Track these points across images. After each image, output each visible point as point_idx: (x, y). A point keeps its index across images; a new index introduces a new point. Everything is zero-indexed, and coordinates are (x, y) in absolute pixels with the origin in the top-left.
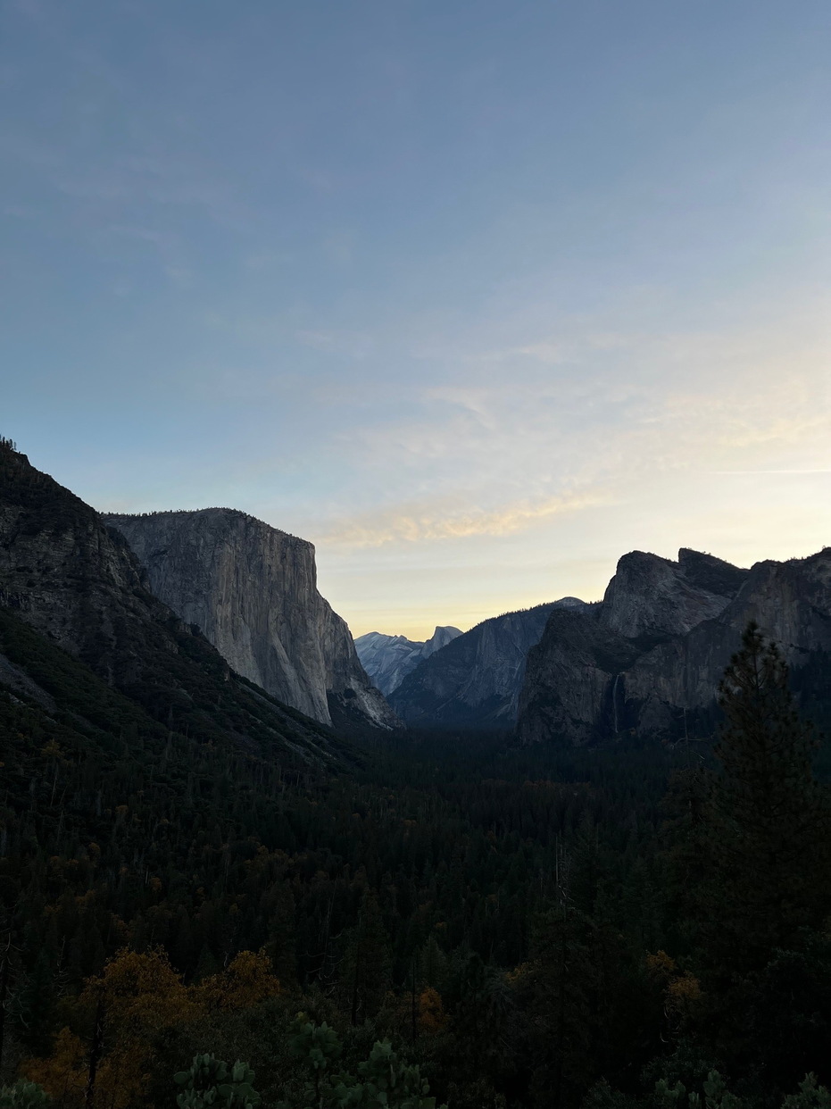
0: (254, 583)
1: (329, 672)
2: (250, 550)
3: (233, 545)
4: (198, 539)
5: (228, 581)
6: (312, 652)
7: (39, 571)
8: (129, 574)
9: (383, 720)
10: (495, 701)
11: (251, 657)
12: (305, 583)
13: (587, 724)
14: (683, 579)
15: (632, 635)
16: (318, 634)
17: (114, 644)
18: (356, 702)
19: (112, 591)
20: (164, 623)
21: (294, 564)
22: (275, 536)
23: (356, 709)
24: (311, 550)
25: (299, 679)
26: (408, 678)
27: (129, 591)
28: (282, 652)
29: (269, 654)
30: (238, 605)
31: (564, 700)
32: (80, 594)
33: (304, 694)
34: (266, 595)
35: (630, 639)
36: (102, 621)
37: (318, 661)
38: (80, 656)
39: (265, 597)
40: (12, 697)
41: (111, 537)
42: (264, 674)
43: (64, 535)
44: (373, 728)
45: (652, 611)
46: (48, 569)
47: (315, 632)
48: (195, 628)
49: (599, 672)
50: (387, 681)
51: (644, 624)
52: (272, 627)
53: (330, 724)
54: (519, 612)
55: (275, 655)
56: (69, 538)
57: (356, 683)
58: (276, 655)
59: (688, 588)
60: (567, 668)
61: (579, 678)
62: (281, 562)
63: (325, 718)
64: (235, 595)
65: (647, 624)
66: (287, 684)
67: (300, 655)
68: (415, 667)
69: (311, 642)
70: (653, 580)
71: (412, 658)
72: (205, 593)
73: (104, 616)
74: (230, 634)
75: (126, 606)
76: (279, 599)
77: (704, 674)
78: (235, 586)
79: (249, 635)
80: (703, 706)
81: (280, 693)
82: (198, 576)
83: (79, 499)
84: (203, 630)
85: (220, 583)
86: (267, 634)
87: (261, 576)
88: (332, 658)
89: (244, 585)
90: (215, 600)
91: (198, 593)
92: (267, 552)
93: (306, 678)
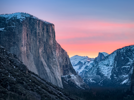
0: (34, 39)
1: (61, 69)
2: (32, 27)
3: (26, 26)
5: (25, 39)
9: (81, 86)
11: (34, 65)
12: (51, 38)
16: (57, 56)
18: (71, 80)
22: (40, 22)
23: (71, 82)
24: (53, 26)
25: (51, 72)
28: (44, 63)
29: (40, 64)
30: (28, 47)
33: (53, 77)
34: (38, 43)
37: (57, 66)
39: (38, 44)
42: (39, 71)
44: (78, 89)
47: (56, 56)
48: (15, 56)
52: (40, 55)
53: (63, 88)
54: (130, 46)
55: (42, 64)
57: (71, 73)
62: (43, 31)
63: (61, 85)
64: (27, 43)
66: (47, 74)
67: (51, 64)
69: (55, 59)
71: (91, 64)
72: (17, 43)
74: (26, 57)
76: (43, 44)
78: (27, 40)
79: (33, 57)
81: (44, 77)
82: (14, 37)
84: (17, 56)
85: (22, 39)
86: (39, 57)
87: (36, 36)
88: (62, 65)
89: (30, 40)
90: (20, 45)
91: (14, 43)
92: (37, 28)
93: (53, 72)
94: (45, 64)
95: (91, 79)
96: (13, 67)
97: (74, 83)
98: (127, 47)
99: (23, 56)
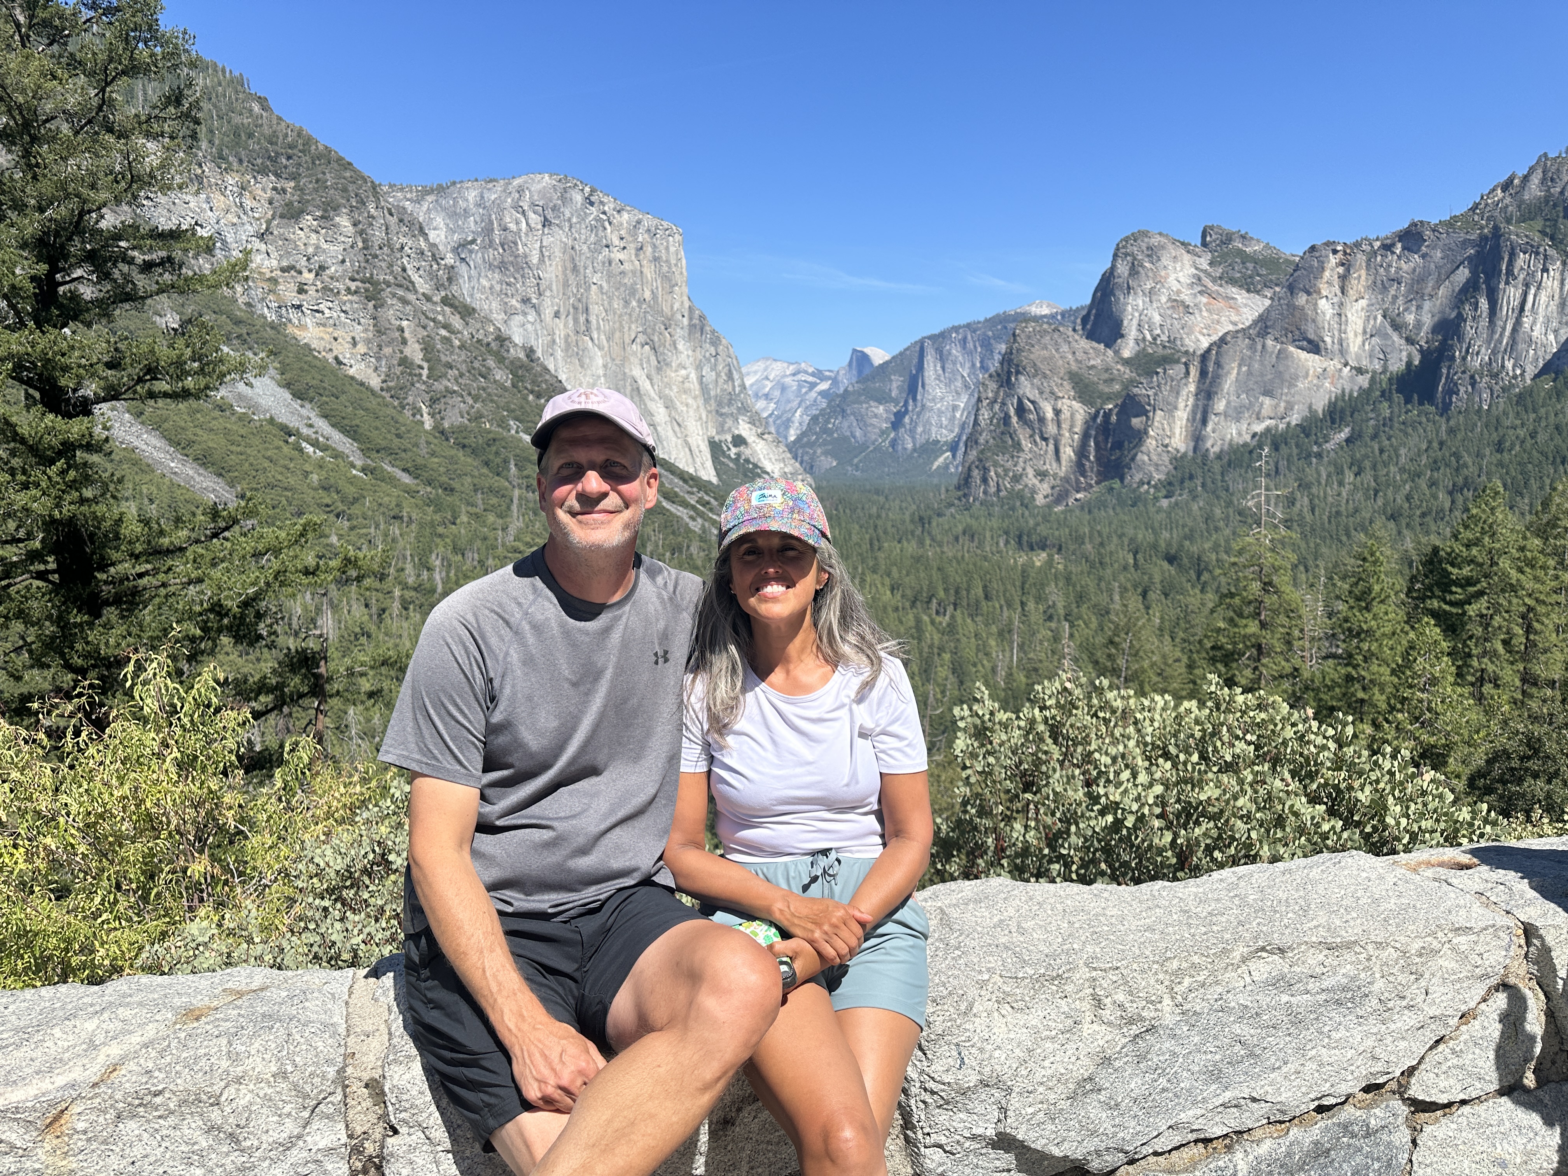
1: (710, 412)
2: (593, 239)
4: (518, 223)
5: (566, 285)
6: (687, 385)
7: (310, 271)
8: (432, 276)
10: (931, 449)
13: (1055, 476)
14: (1205, 271)
15: (1126, 354)
16: (693, 360)
17: (425, 372)
18: (746, 452)
19: (411, 297)
20: (488, 344)
21: (656, 259)
22: (626, 216)
23: (747, 461)
25: (671, 422)
26: (814, 419)
27: (435, 299)
28: (645, 385)
29: (628, 387)
30: (582, 319)
31: (1026, 444)
32: (371, 304)
33: (679, 441)
34: (619, 304)
35: (1122, 359)
36: (404, 342)
37: (694, 397)
38: (382, 389)
39: (617, 307)
40: (304, 444)
41: (401, 221)
43: (337, 219)
45: (1157, 319)
46: (322, 268)
47: (688, 356)
48: (530, 352)
49: (1076, 405)
50: (787, 424)
51: (1144, 339)
52: (630, 351)
53: (713, 479)
54: (968, 326)
56: (344, 221)
57: (747, 426)
58: (638, 389)
59: (1210, 285)
60: (1032, 402)
61: (1049, 414)
62: (637, 255)
63: (708, 473)
64: (576, 304)
65: (1149, 337)
67: (672, 390)
68: (824, 405)
69: (684, 371)
70: (1163, 273)
71: (821, 393)
72: (534, 301)
73: (407, 334)
74: (574, 360)
75: (434, 320)
76: (637, 310)
77: (1220, 405)
78: (575, 292)
79: (600, 362)
80: (1216, 449)
82: (523, 276)
83: (350, 164)
84: (539, 354)
85: (554, 287)
86: (625, 359)
87: (610, 275)
88: (712, 393)
89: (588, 289)
90: (548, 313)
91: (526, 301)
92: (616, 241)
93: (680, 420)
94: (649, 387)
95: (819, 451)
96: (525, 399)
97: (756, 466)
98: (960, 327)
99: (559, 354)
